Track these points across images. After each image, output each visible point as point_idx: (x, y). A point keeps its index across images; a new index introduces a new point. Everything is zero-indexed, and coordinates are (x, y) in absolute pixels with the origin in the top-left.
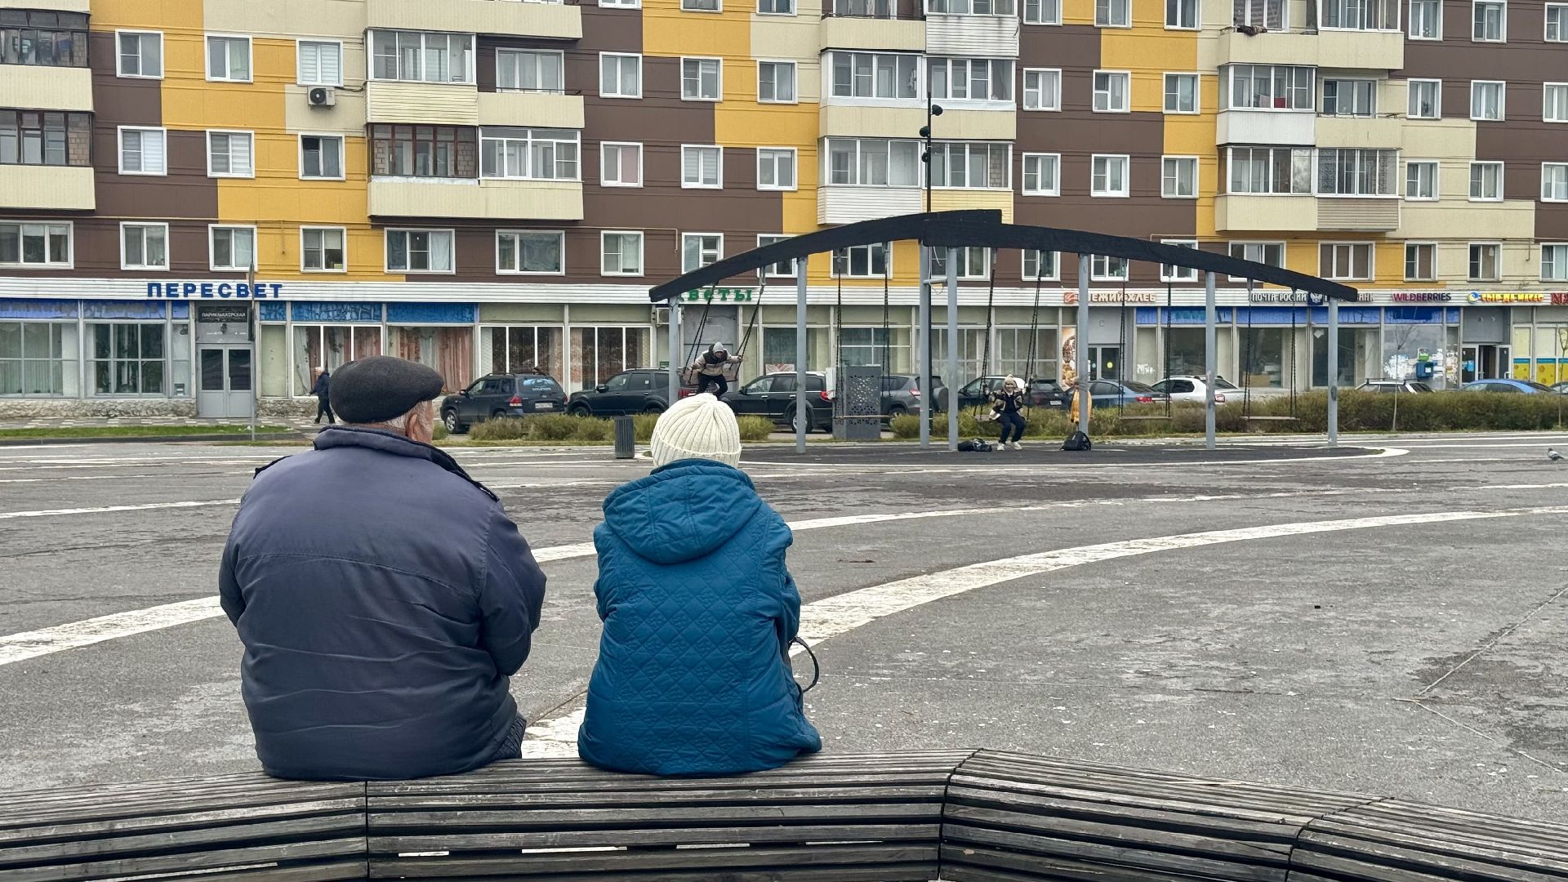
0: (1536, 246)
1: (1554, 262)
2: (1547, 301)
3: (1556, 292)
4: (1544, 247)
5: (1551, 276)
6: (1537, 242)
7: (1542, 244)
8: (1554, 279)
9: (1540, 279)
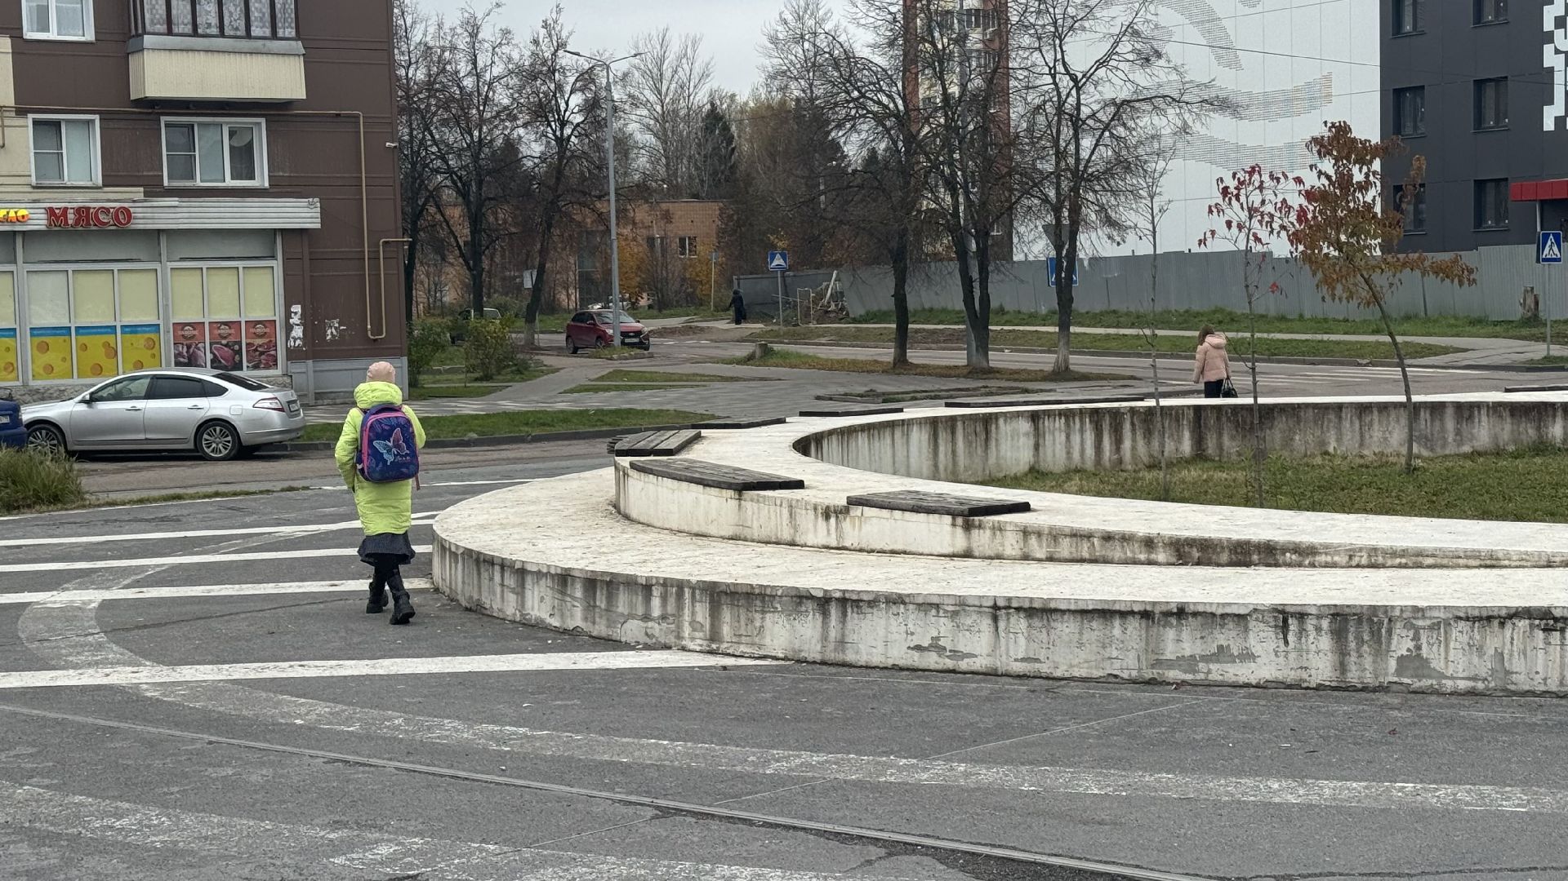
0: (20, 121)
1: (64, 151)
2: (39, 222)
3: (54, 205)
4: (36, 123)
5: (61, 176)
6: (21, 112)
7: (31, 116)
8: (67, 181)
9: (34, 181)
